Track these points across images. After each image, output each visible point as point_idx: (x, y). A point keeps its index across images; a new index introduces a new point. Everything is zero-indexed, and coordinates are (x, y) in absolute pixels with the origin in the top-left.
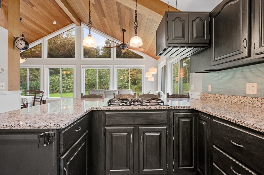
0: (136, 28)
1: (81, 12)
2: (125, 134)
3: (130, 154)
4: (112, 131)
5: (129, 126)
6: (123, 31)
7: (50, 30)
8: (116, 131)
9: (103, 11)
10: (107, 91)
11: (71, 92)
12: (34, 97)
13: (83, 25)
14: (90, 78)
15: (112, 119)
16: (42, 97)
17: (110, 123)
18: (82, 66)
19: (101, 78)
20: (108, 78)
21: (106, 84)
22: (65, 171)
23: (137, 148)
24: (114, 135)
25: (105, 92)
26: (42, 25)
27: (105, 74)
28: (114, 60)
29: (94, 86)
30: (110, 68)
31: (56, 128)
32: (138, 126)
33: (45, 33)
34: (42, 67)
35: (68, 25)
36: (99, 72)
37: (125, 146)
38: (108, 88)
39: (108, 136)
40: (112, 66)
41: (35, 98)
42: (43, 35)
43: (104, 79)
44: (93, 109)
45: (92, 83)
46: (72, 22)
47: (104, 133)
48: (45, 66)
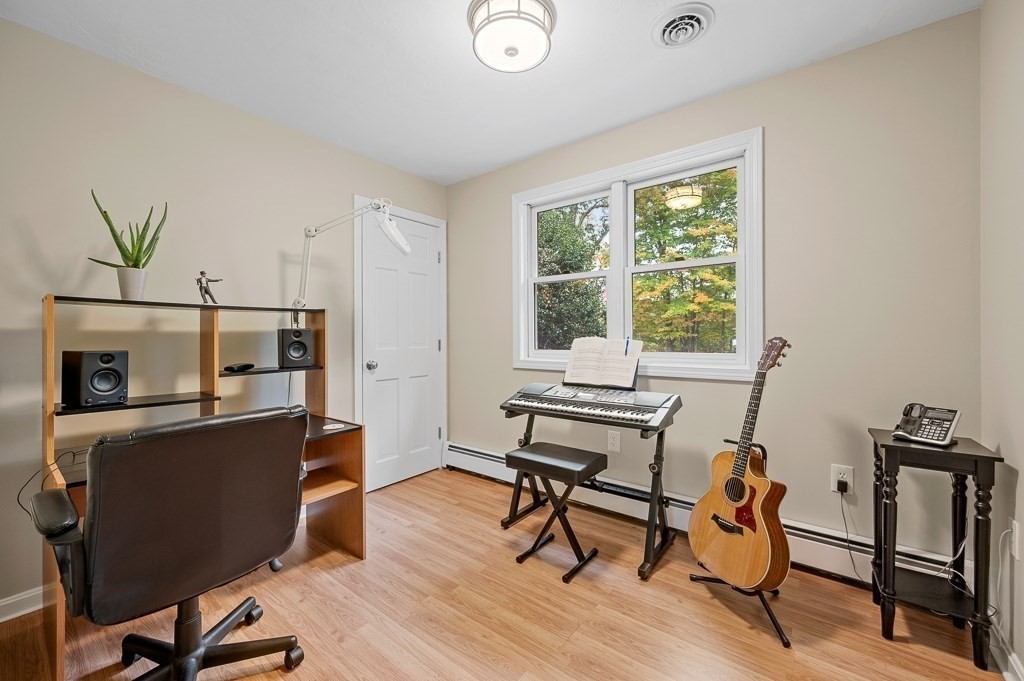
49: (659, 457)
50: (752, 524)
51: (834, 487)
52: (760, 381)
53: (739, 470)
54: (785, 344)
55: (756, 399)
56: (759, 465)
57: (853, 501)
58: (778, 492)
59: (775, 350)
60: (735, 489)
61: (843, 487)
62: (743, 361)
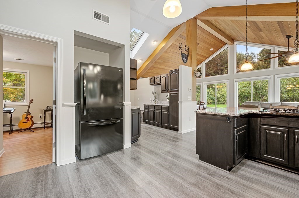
0: (297, 46)
1: (235, 34)
2: (279, 133)
3: (284, 149)
4: (267, 129)
5: (283, 127)
6: (287, 37)
7: (207, 56)
8: (270, 129)
9: (260, 28)
10: (265, 103)
11: (222, 104)
12: (199, 105)
13: (235, 43)
14: (243, 90)
15: (267, 121)
16: (204, 106)
17: (265, 123)
18: (235, 80)
19: (257, 90)
20: (267, 88)
21: (264, 96)
22: (236, 136)
23: (293, 146)
24: (268, 131)
25: (262, 104)
26: (203, 54)
27: (262, 85)
28: (275, 69)
29: (247, 98)
30: (269, 79)
31: (233, 115)
32: (293, 129)
33: (204, 59)
34: (202, 84)
35: (222, 47)
36: (254, 83)
37: (279, 142)
38: (267, 101)
39: (263, 131)
40: (272, 77)
41: (200, 107)
42: (202, 61)
43: (261, 90)
44: (250, 113)
45: (245, 95)
46: (225, 44)
47: (259, 129)
48: (204, 83)
49: (11, 117)
50: (29, 121)
51: (40, 117)
52: (30, 104)
53: (27, 115)
54: (33, 100)
55: (29, 108)
56: (30, 114)
57: (42, 118)
58: (32, 117)
59: (32, 101)
60: (26, 118)
61: (41, 117)
62: (26, 102)
